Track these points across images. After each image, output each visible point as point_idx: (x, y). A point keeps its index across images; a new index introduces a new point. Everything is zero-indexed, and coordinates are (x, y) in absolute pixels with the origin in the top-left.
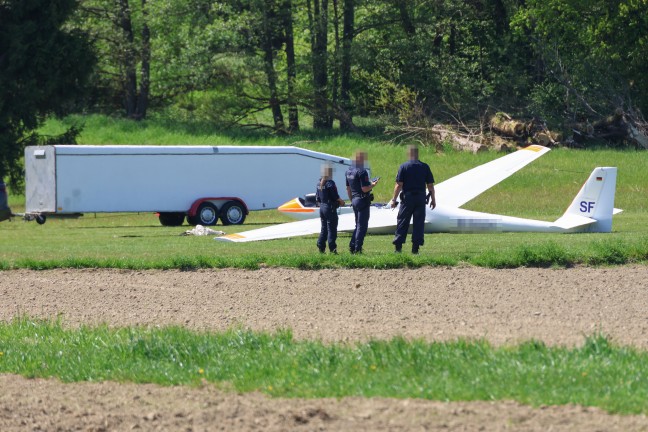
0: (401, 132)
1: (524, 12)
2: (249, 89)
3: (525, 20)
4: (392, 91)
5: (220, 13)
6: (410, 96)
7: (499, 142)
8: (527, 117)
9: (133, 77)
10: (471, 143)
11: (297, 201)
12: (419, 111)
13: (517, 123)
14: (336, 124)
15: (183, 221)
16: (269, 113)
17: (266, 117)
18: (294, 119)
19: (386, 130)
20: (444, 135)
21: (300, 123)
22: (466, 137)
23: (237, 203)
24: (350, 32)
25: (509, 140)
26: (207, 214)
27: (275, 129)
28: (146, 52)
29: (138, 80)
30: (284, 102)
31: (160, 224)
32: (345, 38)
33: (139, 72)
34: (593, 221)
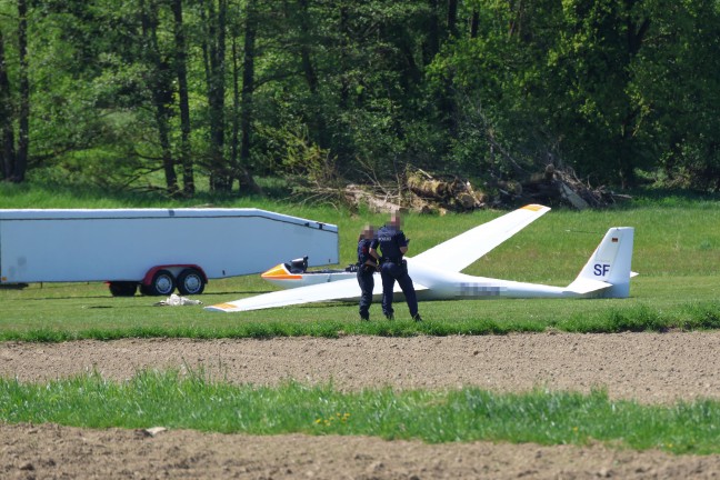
0: (311, 194)
1: (441, 61)
2: (141, 148)
3: (442, 70)
4: (301, 149)
5: (107, 65)
6: (321, 154)
7: (420, 204)
8: (449, 177)
9: (10, 135)
10: (389, 205)
11: (283, 267)
12: (330, 171)
13: (438, 183)
14: (236, 185)
15: (135, 291)
16: (162, 174)
17: (158, 178)
18: (189, 180)
19: (294, 192)
20: (358, 196)
21: (196, 185)
22: (382, 199)
23: (195, 270)
24: (250, 83)
25: (430, 202)
26: (163, 282)
27: (170, 191)
28: (25, 108)
29: (17, 138)
30: (179, 162)
31: (110, 294)
32: (244, 91)
33: (17, 130)
34: (608, 285)
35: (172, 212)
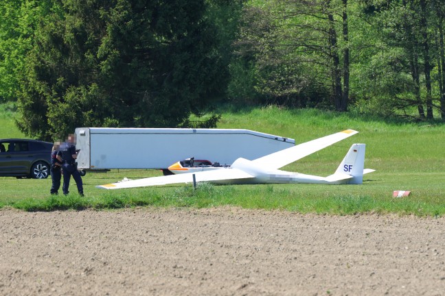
11: (179, 163)
18: (430, 111)
21: (433, 114)
34: (351, 177)
35: (195, 131)
